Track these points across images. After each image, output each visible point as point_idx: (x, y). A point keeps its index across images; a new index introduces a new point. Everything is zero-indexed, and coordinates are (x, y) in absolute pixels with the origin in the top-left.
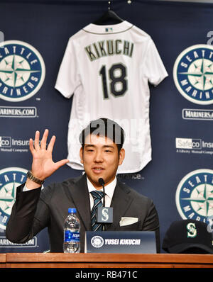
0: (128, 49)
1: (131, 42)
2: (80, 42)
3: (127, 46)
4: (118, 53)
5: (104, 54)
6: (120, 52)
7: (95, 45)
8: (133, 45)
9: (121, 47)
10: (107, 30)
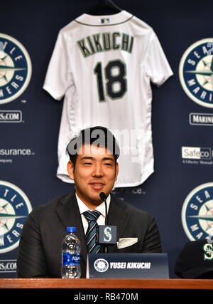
0: (128, 44)
1: (131, 35)
2: (71, 36)
3: (125, 40)
4: (116, 47)
5: (100, 50)
6: (118, 47)
7: (89, 39)
8: (132, 39)
9: (119, 41)
10: (103, 21)
